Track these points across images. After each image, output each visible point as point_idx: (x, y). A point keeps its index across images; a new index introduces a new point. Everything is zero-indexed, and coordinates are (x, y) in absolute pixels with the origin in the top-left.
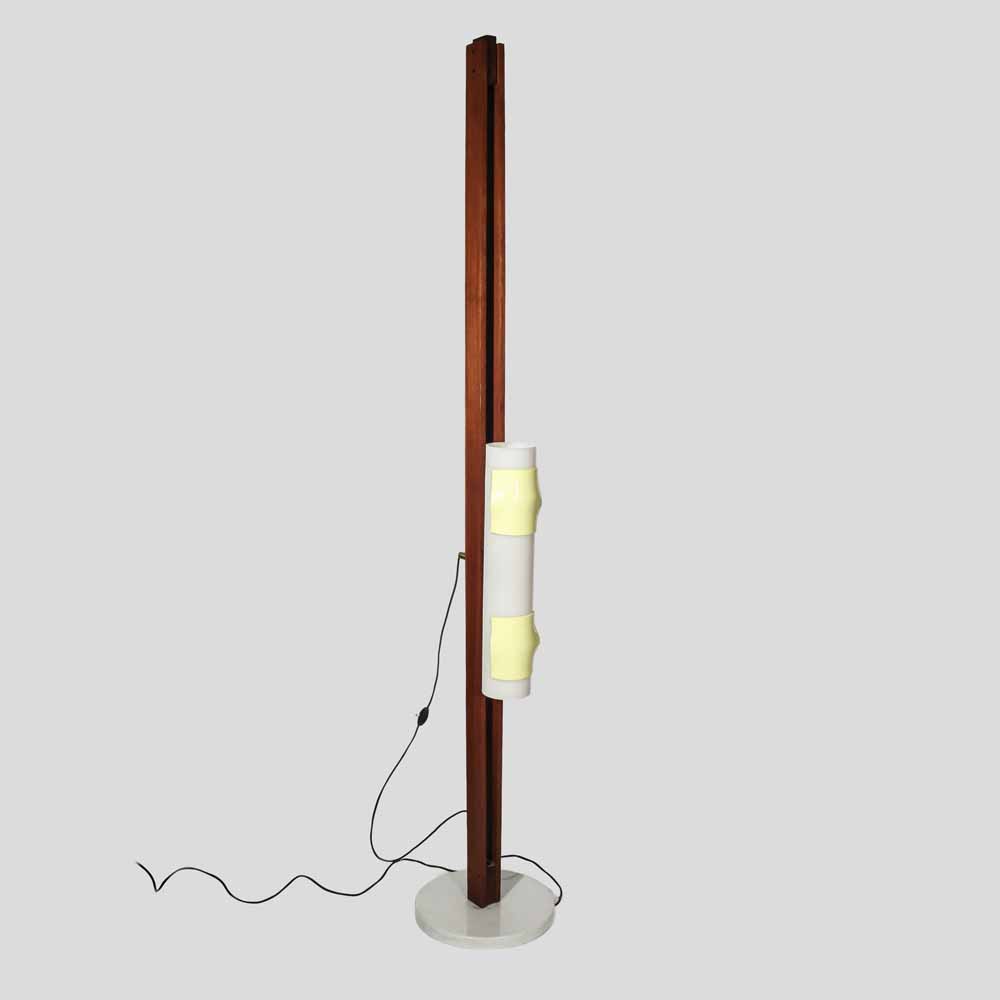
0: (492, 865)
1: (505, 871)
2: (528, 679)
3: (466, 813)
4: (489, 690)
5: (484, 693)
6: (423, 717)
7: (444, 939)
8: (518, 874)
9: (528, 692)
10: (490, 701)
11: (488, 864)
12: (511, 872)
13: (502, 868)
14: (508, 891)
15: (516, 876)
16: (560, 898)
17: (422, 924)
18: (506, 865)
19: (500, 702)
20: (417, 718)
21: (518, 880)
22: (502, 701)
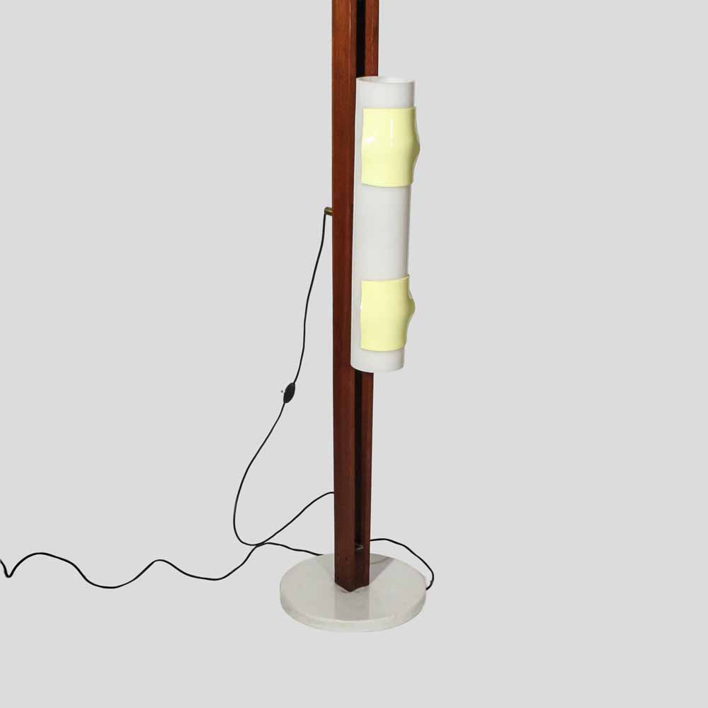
0: (362, 547)
1: (375, 555)
2: (402, 350)
3: (333, 495)
4: (359, 362)
5: (353, 367)
6: (289, 393)
7: (309, 622)
8: (388, 558)
9: (401, 364)
10: (359, 374)
11: (357, 547)
12: (382, 556)
13: (371, 552)
14: (377, 574)
15: (386, 560)
16: (432, 582)
17: (287, 608)
18: (375, 548)
19: (371, 375)
20: (283, 395)
21: (388, 564)
22: (372, 374)
